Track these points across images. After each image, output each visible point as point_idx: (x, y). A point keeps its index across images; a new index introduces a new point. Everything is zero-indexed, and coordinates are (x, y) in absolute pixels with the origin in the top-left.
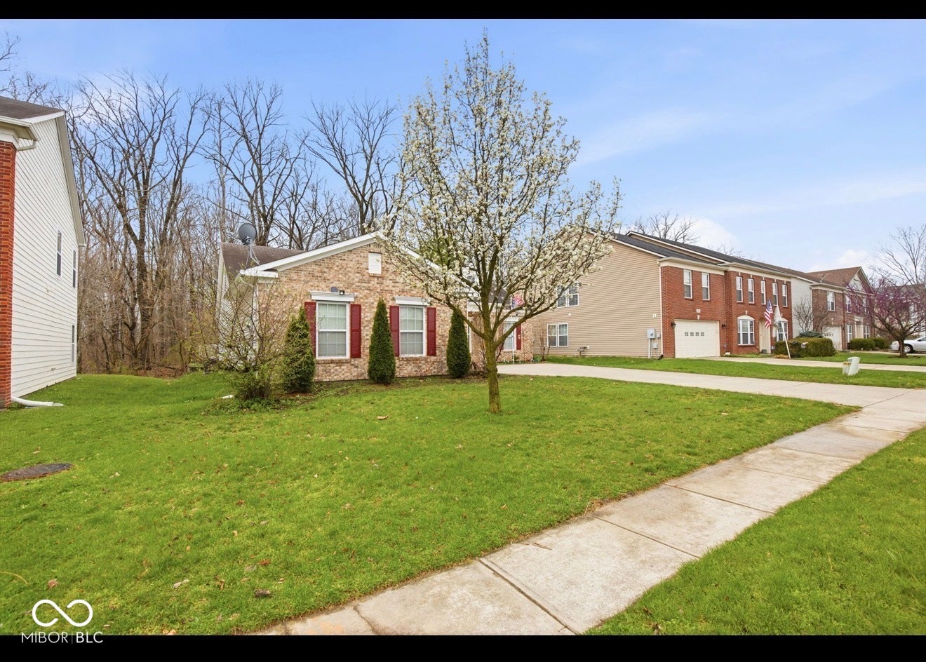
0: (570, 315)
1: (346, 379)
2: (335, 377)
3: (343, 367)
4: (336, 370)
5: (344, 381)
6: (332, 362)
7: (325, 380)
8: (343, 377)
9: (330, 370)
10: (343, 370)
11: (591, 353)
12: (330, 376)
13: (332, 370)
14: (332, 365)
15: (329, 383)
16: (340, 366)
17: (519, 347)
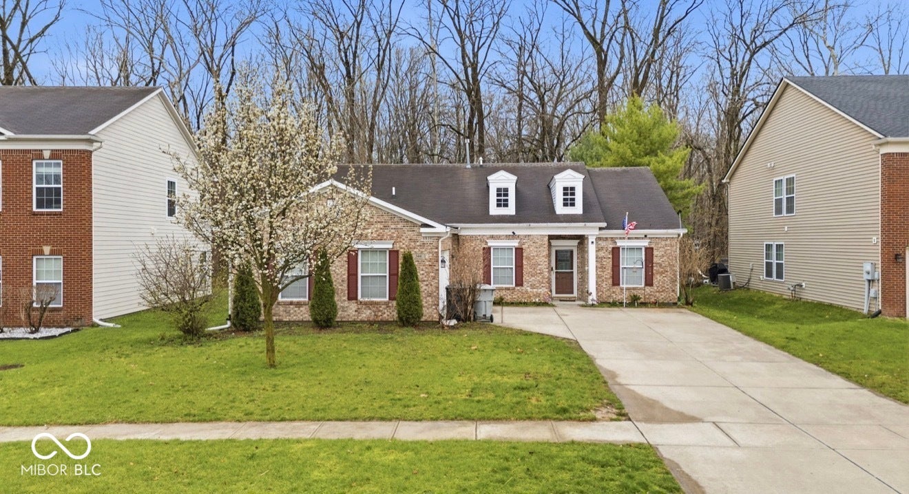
0: (786, 229)
1: (305, 320)
2: (294, 317)
3: (301, 309)
4: (295, 311)
5: (302, 321)
6: (291, 303)
7: (285, 320)
8: (301, 317)
9: (290, 311)
10: (301, 311)
11: (809, 295)
12: (290, 316)
13: (292, 311)
14: (292, 307)
15: (288, 323)
16: (299, 307)
17: (649, 282)
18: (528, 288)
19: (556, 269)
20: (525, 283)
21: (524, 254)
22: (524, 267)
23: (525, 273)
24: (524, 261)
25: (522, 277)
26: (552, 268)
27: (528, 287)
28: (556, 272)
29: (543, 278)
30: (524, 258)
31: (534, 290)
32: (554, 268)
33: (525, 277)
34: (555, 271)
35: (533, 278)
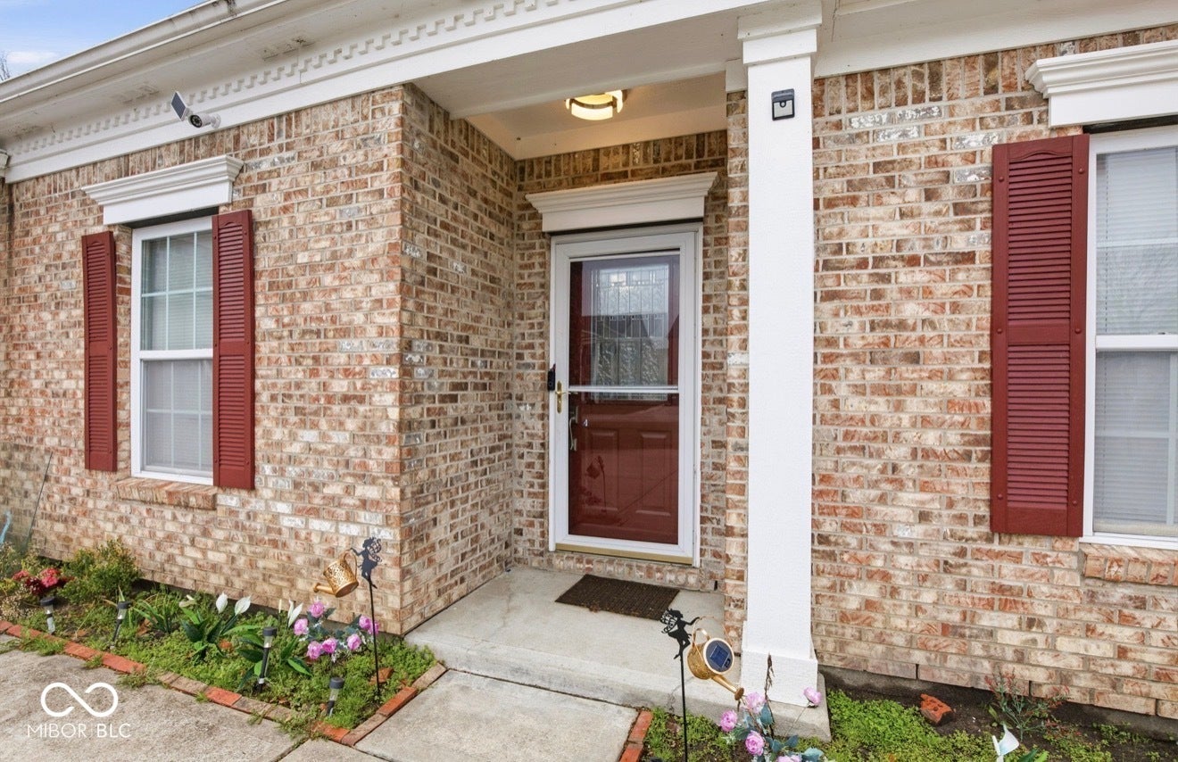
18: (282, 507)
19: (574, 380)
20: (265, 469)
21: (264, 262)
22: (264, 348)
23: (263, 398)
24: (259, 311)
25: (253, 422)
26: (552, 375)
27: (279, 496)
28: (573, 399)
29: (366, 434)
30: (262, 282)
31: (316, 524)
32: (562, 376)
33: (269, 429)
34: (566, 389)
35: (309, 436)
